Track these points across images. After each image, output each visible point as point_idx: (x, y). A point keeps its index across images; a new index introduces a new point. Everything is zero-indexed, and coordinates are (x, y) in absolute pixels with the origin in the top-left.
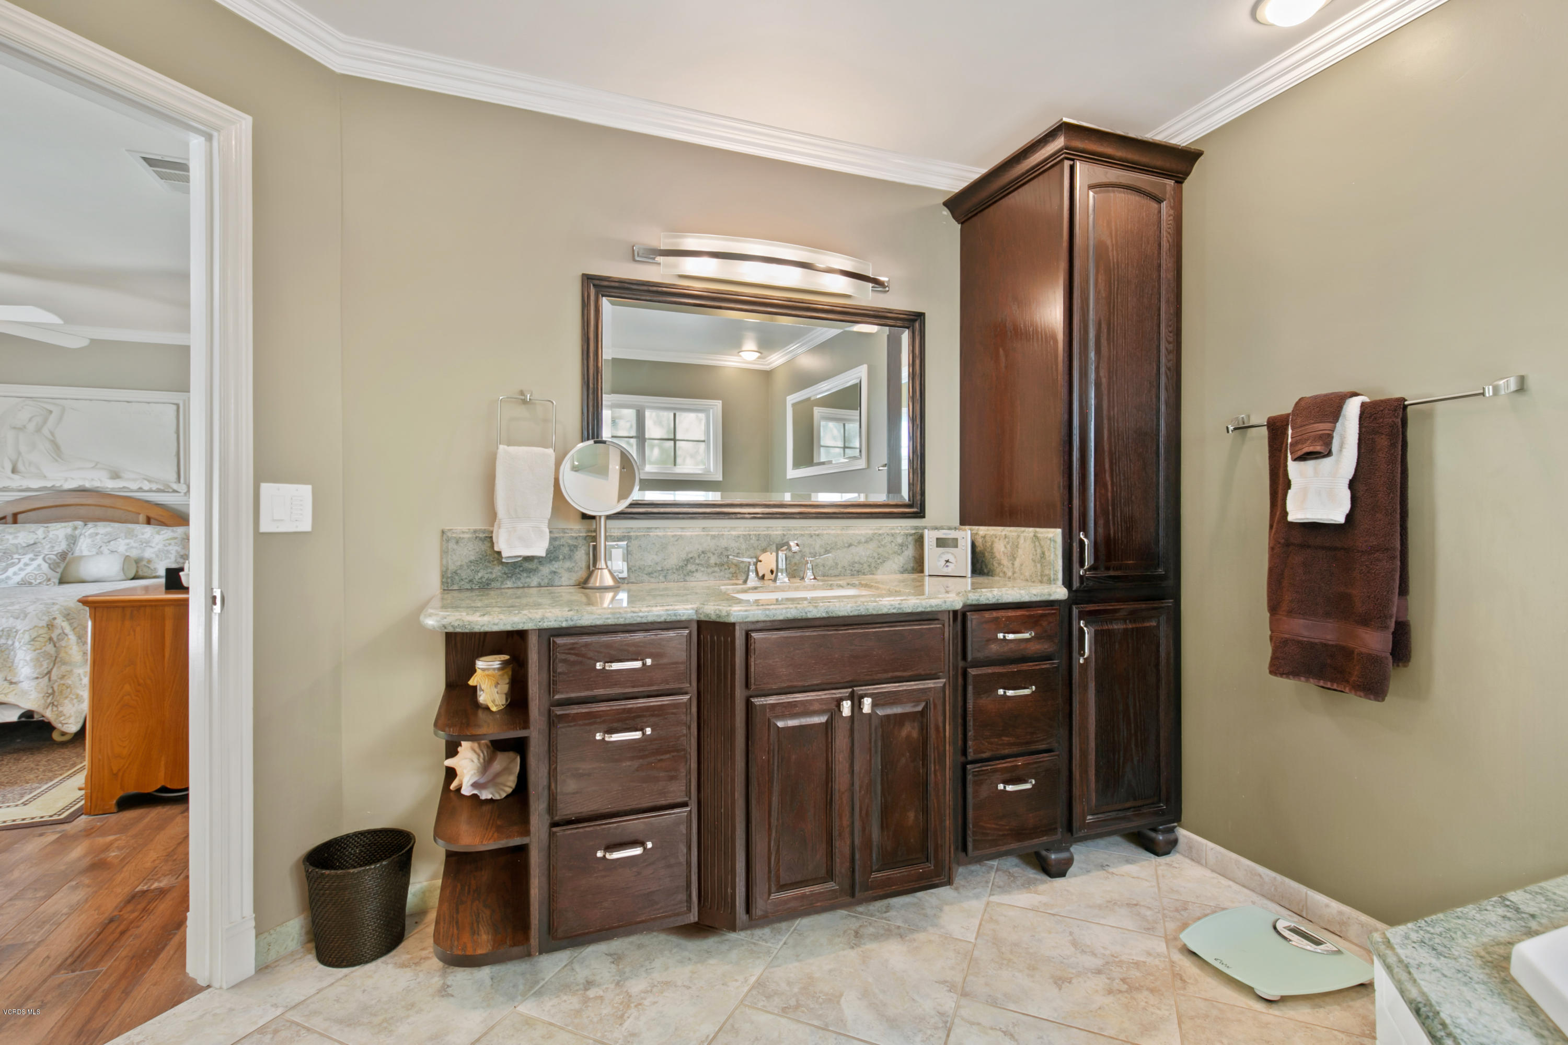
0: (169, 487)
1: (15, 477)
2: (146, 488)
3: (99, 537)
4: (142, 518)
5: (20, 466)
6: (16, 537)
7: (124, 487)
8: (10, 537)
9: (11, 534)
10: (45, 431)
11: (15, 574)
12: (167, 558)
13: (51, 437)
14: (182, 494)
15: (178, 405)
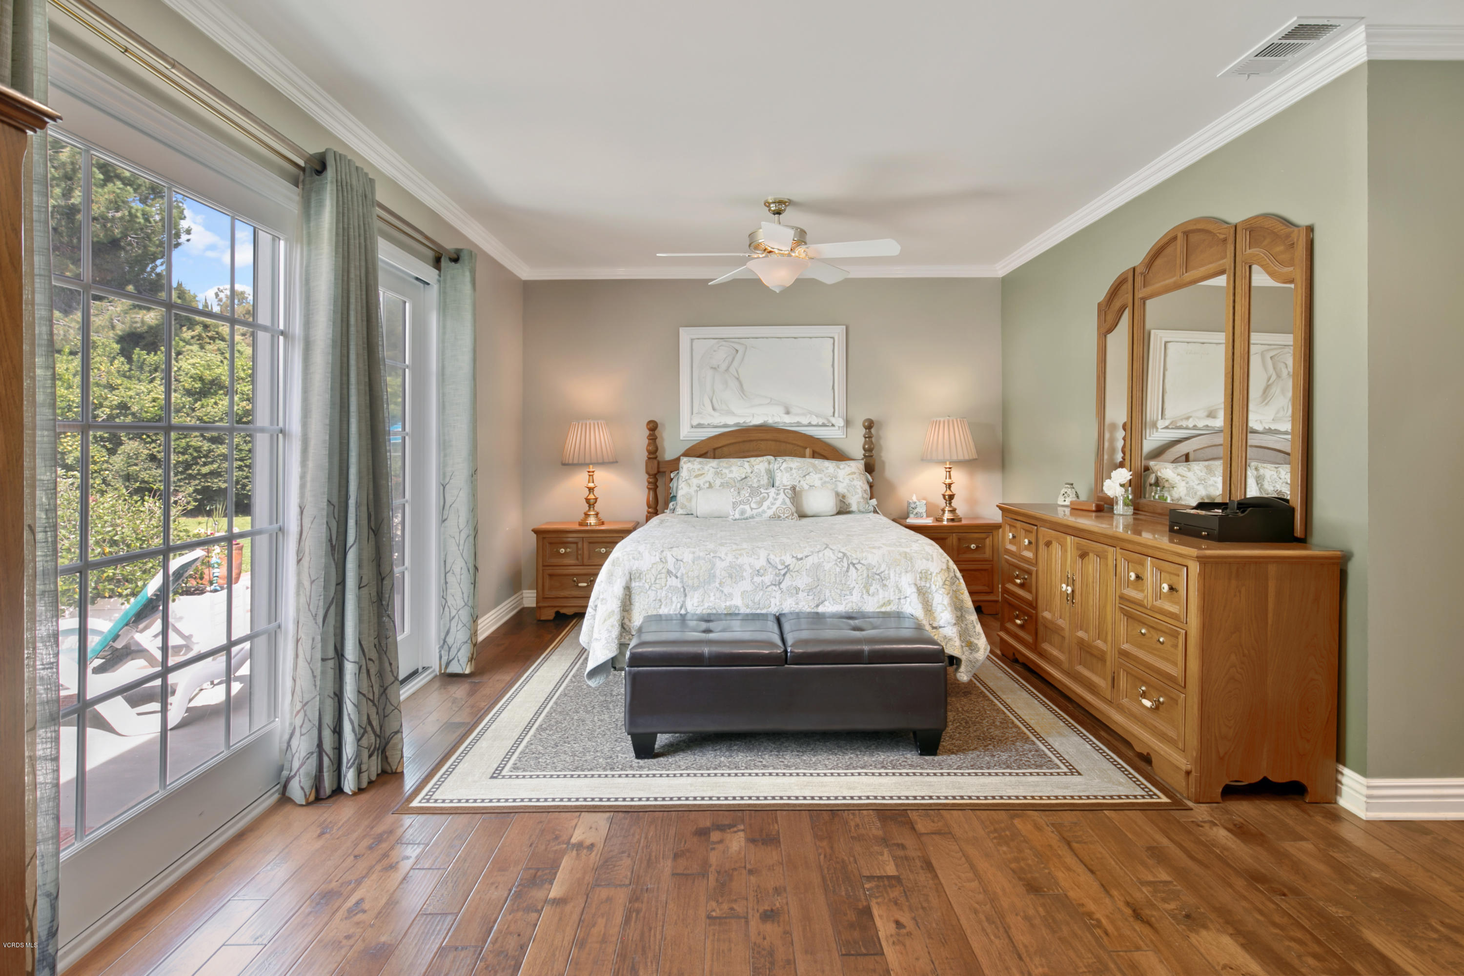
0: (829, 421)
1: (716, 414)
2: (814, 423)
3: (794, 471)
4: (808, 451)
5: (716, 406)
6: (731, 472)
7: (798, 422)
8: (727, 471)
9: (726, 468)
10: (732, 370)
11: (769, 508)
12: (856, 493)
13: (736, 374)
14: (837, 428)
15: (833, 338)
